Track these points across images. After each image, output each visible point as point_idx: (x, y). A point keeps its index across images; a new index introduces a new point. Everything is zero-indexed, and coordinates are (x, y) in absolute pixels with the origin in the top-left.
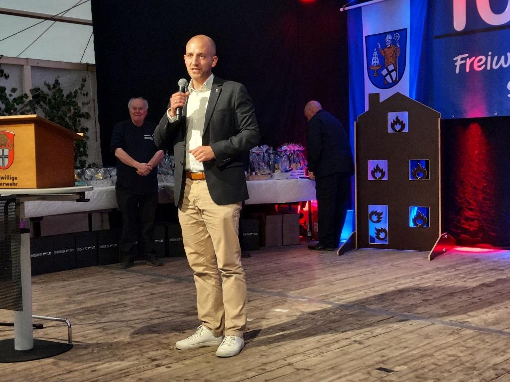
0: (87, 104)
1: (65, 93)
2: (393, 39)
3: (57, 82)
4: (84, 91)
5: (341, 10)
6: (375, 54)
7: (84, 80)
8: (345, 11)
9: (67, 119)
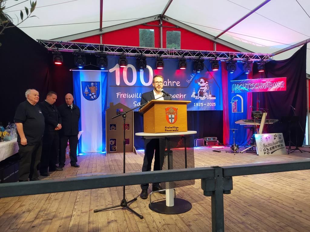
2: (94, 85)
5: (70, 70)
6: (86, 88)
8: (72, 71)
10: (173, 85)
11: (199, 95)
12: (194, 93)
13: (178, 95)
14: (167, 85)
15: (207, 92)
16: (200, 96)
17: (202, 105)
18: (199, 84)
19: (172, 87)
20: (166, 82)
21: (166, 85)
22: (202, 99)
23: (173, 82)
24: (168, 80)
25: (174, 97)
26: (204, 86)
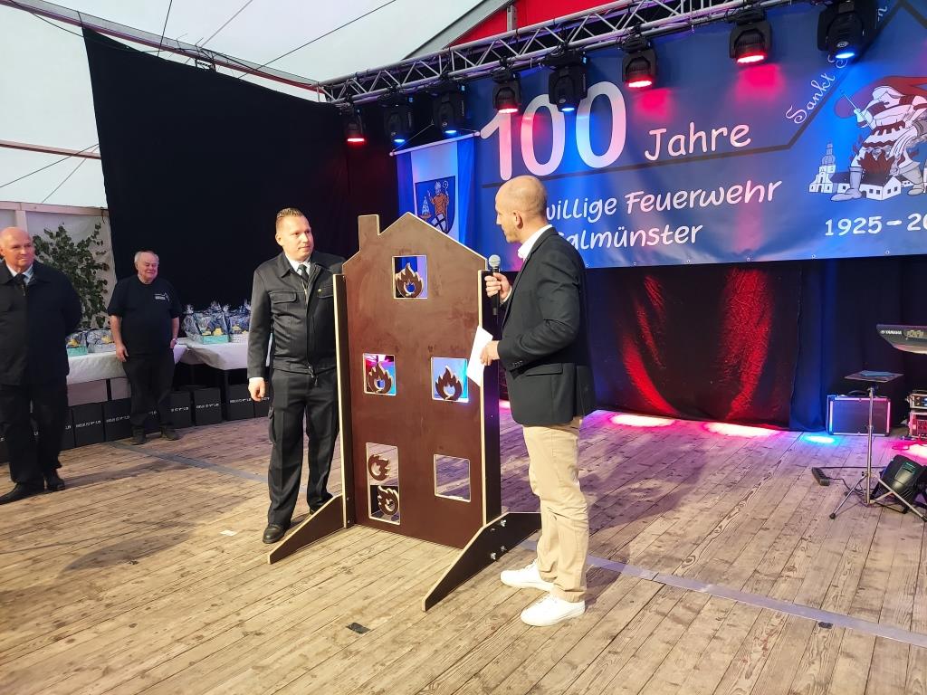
0: (103, 254)
1: (76, 241)
2: (441, 188)
3: (61, 229)
4: (98, 239)
5: (391, 154)
6: (425, 202)
7: (98, 227)
9: (79, 272)
10: (713, 148)
11: (856, 177)
12: (827, 171)
13: (736, 190)
14: (687, 148)
15: (914, 154)
16: (863, 181)
17: (875, 227)
18: (862, 116)
19: (709, 155)
20: (682, 138)
21: (683, 151)
22: (878, 197)
23: (715, 133)
24: (692, 125)
25: (715, 203)
26: (898, 125)
